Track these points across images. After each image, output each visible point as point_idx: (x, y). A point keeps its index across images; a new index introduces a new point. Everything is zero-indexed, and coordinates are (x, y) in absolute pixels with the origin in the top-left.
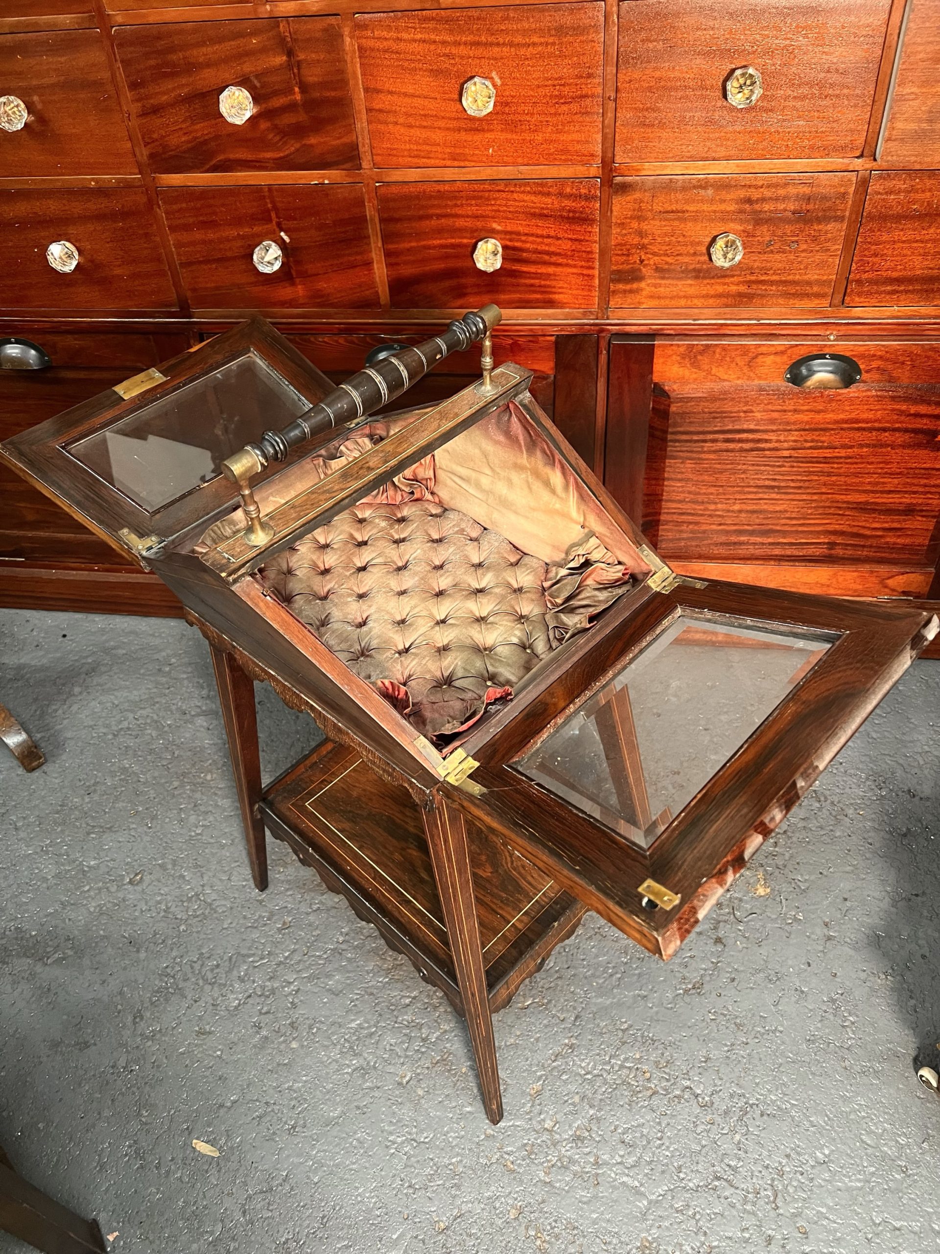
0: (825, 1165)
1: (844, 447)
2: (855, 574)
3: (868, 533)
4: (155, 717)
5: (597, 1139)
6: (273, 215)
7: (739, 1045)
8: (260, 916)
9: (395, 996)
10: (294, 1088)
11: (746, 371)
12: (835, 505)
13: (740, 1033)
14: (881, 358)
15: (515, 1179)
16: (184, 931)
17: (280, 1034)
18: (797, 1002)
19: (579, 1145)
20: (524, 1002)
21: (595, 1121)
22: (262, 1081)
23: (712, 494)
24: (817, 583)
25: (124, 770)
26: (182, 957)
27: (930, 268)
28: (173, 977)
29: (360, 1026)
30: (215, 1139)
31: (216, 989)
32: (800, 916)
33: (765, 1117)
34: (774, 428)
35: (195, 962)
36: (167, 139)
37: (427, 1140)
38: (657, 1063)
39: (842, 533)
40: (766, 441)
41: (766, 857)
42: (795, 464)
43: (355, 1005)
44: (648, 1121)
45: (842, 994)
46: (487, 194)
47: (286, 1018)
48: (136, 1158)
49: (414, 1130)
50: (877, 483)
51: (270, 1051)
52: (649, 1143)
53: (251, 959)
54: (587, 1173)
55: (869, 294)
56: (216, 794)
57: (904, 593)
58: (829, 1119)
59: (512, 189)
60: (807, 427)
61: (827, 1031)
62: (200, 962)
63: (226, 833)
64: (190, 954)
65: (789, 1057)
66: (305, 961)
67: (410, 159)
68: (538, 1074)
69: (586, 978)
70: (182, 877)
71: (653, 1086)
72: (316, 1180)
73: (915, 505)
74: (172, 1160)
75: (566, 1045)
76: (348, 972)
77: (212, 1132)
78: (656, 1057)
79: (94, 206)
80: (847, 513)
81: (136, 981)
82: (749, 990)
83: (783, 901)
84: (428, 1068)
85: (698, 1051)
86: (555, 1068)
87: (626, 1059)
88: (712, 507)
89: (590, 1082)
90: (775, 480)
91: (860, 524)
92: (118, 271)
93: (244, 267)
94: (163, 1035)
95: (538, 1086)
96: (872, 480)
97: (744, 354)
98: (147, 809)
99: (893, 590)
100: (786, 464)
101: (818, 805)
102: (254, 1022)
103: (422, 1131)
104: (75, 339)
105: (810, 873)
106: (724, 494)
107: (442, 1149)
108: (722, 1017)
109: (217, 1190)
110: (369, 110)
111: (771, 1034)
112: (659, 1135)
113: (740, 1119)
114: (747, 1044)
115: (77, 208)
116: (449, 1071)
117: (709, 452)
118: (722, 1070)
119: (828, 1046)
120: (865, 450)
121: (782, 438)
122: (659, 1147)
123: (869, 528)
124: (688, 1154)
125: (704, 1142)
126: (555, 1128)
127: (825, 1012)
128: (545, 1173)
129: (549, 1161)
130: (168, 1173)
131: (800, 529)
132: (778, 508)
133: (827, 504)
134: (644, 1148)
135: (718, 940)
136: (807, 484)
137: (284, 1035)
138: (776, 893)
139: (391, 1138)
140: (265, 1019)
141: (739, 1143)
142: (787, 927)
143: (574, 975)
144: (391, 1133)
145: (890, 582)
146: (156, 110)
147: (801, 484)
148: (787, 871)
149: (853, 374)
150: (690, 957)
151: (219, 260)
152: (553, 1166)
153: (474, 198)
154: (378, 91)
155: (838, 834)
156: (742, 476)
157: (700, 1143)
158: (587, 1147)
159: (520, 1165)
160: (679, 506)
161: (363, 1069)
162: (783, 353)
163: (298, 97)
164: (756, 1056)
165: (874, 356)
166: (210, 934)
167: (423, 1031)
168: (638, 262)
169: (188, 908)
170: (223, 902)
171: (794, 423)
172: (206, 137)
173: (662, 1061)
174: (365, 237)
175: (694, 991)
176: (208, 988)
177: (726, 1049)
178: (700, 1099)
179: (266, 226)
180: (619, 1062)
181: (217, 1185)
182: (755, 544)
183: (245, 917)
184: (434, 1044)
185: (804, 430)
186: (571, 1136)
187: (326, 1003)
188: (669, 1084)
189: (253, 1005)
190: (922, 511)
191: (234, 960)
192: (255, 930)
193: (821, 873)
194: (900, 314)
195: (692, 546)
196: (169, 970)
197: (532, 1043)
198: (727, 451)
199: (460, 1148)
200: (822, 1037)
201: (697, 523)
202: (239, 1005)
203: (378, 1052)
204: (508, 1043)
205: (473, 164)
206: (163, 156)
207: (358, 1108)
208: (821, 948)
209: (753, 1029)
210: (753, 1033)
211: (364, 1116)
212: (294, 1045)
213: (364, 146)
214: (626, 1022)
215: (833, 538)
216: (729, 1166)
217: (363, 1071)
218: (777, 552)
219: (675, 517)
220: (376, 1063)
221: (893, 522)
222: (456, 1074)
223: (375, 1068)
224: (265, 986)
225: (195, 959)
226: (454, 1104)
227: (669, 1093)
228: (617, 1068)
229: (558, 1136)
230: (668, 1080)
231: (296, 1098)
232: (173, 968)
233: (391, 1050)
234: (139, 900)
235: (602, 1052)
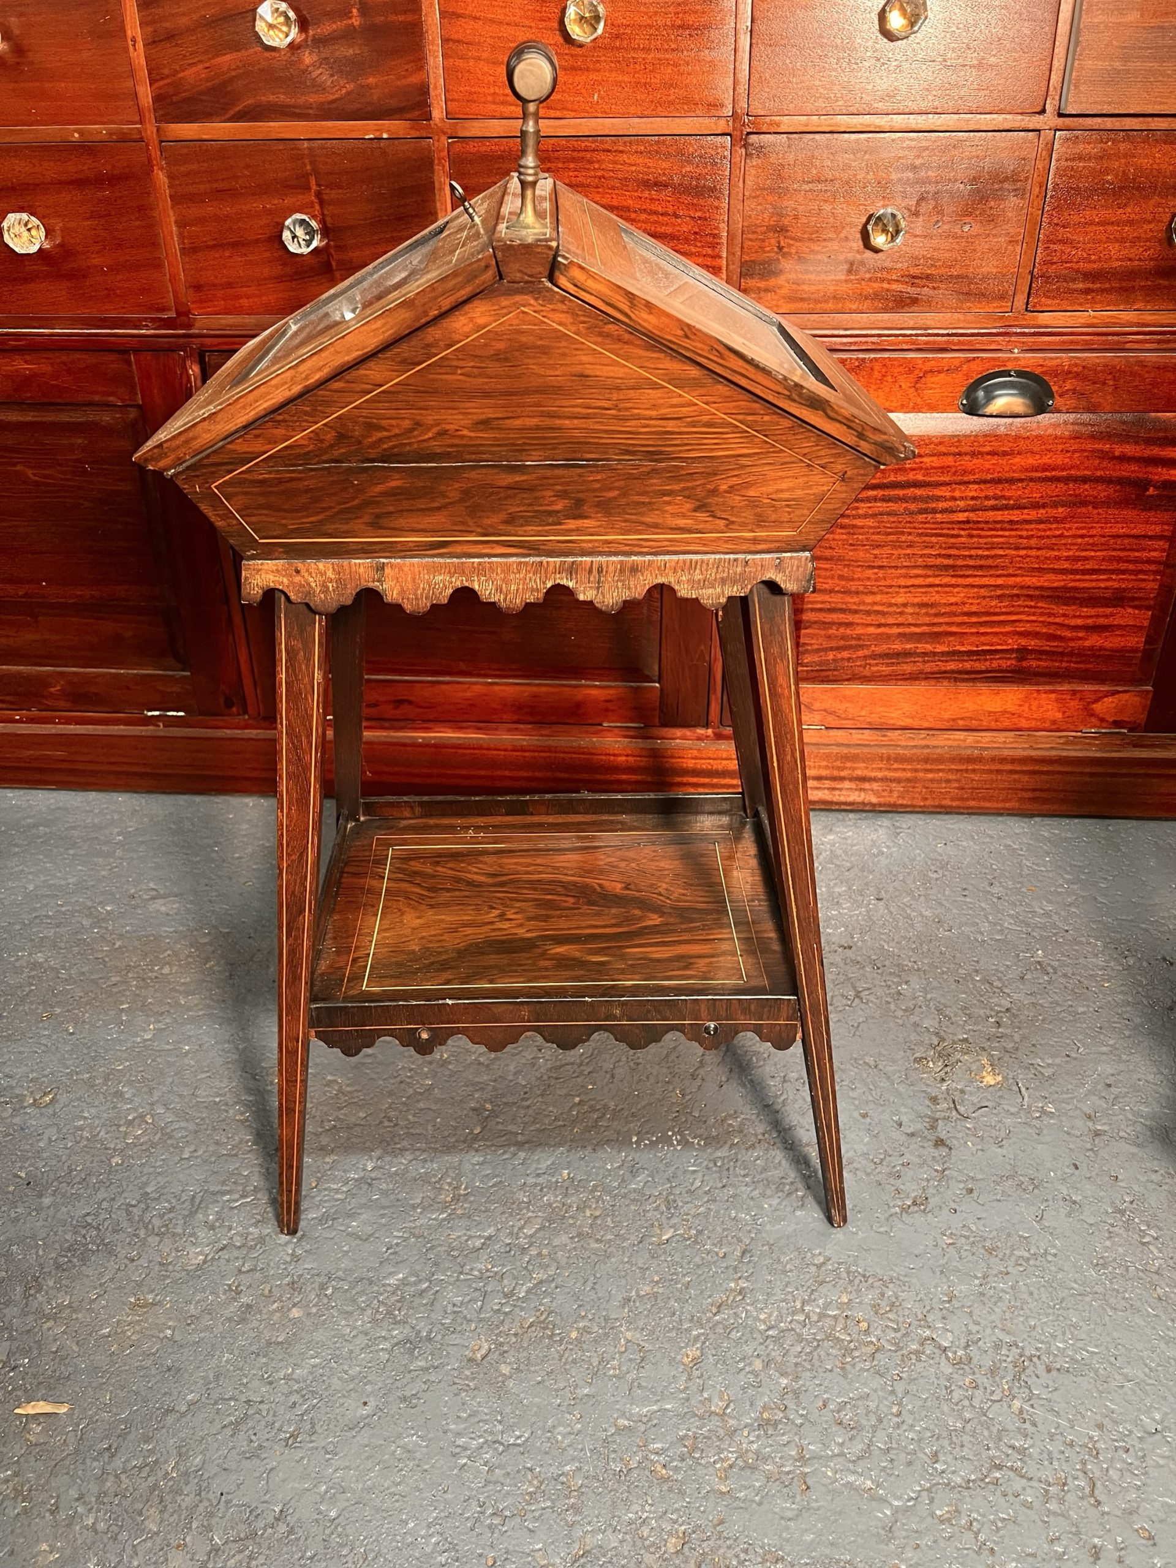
0: (1158, 1436)
1: (1036, 506)
2: (1053, 696)
3: (1068, 634)
4: (89, 904)
5: (799, 1421)
6: (313, 182)
7: (996, 1275)
8: (241, 1142)
9: (459, 1237)
10: (295, 1376)
11: (911, 396)
12: (1025, 592)
13: (993, 1260)
14: (1077, 375)
15: (670, 1490)
16: (117, 1164)
17: (272, 1299)
18: (1069, 1215)
19: (770, 1432)
20: (661, 1235)
21: (790, 1395)
22: (241, 1369)
23: (869, 579)
24: (1005, 712)
25: (35, 965)
26: (113, 1199)
27: (1130, 260)
28: (97, 1229)
29: (404, 1282)
30: (156, 1462)
31: (167, 1241)
32: (1050, 1108)
33: (1054, 1373)
34: (947, 479)
35: (134, 1206)
36: (181, 75)
37: (519, 1441)
38: (876, 1307)
39: (1036, 635)
40: (938, 499)
41: (989, 1039)
42: (975, 532)
43: (395, 1253)
44: (875, 1391)
45: (1132, 1202)
46: (588, 155)
47: (281, 1277)
48: (15, 1498)
49: (500, 1427)
50: (1077, 559)
51: (255, 1324)
52: (880, 1421)
53: (226, 1198)
54: (788, 1473)
55: (1058, 294)
56: (177, 991)
57: (1117, 724)
58: (1151, 1370)
59: (621, 148)
60: (989, 477)
61: (1121, 1250)
62: (143, 1206)
63: (190, 1037)
64: (125, 1195)
65: (1073, 1288)
66: (313, 1197)
67: (494, 106)
68: (695, 1333)
69: (752, 1198)
70: (119, 1094)
71: (874, 1340)
72: (333, 1514)
73: (1124, 590)
74: (77, 1500)
75: (732, 1290)
76: (383, 1208)
77: (151, 1452)
78: (873, 1299)
79: (73, 168)
80: (1039, 605)
81: (34, 1237)
82: (995, 1204)
83: (1023, 1090)
84: (516, 1335)
85: (936, 1287)
86: (718, 1322)
87: (827, 1305)
88: (869, 599)
89: (776, 1340)
90: (949, 556)
91: (1057, 620)
92: (95, 261)
93: (268, 254)
94: (75, 1311)
95: (693, 1352)
96: (1071, 553)
97: (910, 372)
98: (68, 1011)
99: (1102, 720)
100: (962, 533)
101: (1046, 978)
102: (229, 1286)
103: (511, 1428)
104: (26, 362)
105: (1053, 1056)
106: (885, 578)
107: (546, 1453)
108: (963, 1240)
109: (159, 1541)
110: (445, 41)
111: (1040, 1259)
112: (895, 1410)
113: (1017, 1378)
114: (1007, 1273)
115: (50, 170)
116: (551, 1337)
117: (865, 516)
118: (976, 1312)
119: (1127, 1270)
120: (1061, 510)
121: (957, 494)
122: (898, 1426)
123: (1068, 627)
124: (944, 1434)
125: (968, 1415)
126: (729, 1411)
127: (1112, 1225)
128: (720, 1478)
129: (722, 1460)
130: (71, 1521)
131: (982, 630)
132: (953, 600)
133: (1015, 592)
134: (874, 1428)
135: (939, 1143)
136: (990, 562)
137: (280, 1299)
138: (1011, 1081)
139: (462, 1441)
140: (245, 1280)
141: (1021, 1411)
142: (1035, 1122)
143: (734, 1196)
144: (459, 1434)
145: (1098, 707)
146: (171, 37)
147: (982, 562)
148: (1019, 1054)
149: (1045, 400)
150: (903, 1165)
151: (234, 245)
152: (731, 1466)
153: (573, 160)
154: (459, 16)
155: (1081, 1010)
156: (908, 551)
157: (960, 1416)
158: (783, 1434)
159: (676, 1469)
160: (827, 598)
161: (409, 1341)
162: (957, 369)
163: (356, 21)
164: (1024, 1288)
165: (1070, 372)
166: (161, 1166)
167: (506, 1282)
168: (776, 249)
169: (126, 1133)
170: (183, 1124)
171: (972, 472)
172: (233, 74)
173: (883, 1304)
174: (431, 213)
175: (916, 1208)
176: (153, 1240)
177: (977, 1282)
178: (950, 1355)
179: (300, 197)
180: (818, 1310)
181: (157, 1533)
182: (925, 654)
183: (217, 1143)
184: (524, 1299)
185: (985, 482)
186: (756, 1420)
187: (347, 1252)
188: (899, 1335)
189: (228, 1261)
190: (1133, 599)
191: (198, 1200)
192: (234, 1159)
193: (1068, 1056)
194: (1095, 321)
195: (843, 659)
196: (89, 1219)
197: (681, 1291)
198: (889, 514)
199: (575, 1450)
200: (1115, 1260)
201: (849, 625)
202: (205, 1262)
203: (432, 1315)
204: (642, 1293)
205: (573, 114)
206: (175, 99)
207: (404, 1399)
208: (1089, 1146)
209: (1012, 1254)
210: (1013, 1259)
211: (412, 1411)
212: (295, 1313)
213: (436, 88)
214: (820, 1254)
215: (1024, 642)
216: (1013, 1447)
217: (410, 1345)
218: (952, 666)
219: (821, 616)
220: (431, 1331)
221: (1097, 616)
222: (562, 1340)
223: (429, 1339)
224: (248, 1234)
225: (134, 1202)
226: (562, 1385)
227: (902, 1349)
228: (815, 1318)
229: (732, 1422)
230: (896, 1330)
231: (297, 1392)
232: (97, 1215)
233: (454, 1312)
234: (47, 1127)
235: (790, 1297)
